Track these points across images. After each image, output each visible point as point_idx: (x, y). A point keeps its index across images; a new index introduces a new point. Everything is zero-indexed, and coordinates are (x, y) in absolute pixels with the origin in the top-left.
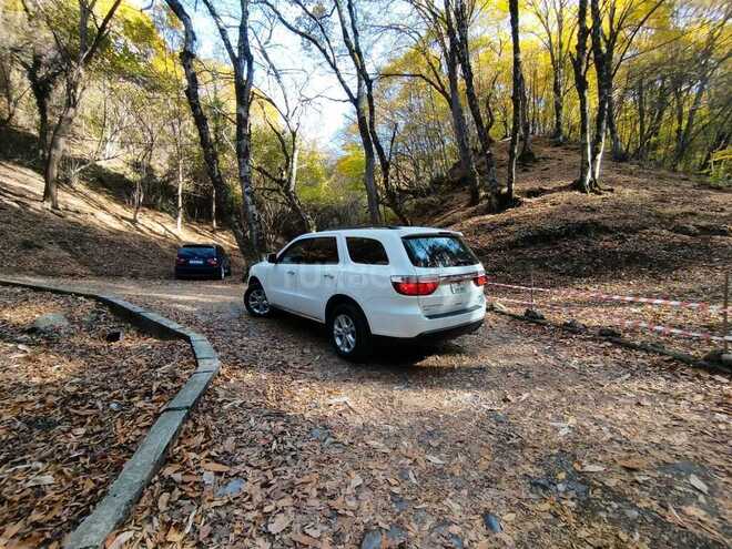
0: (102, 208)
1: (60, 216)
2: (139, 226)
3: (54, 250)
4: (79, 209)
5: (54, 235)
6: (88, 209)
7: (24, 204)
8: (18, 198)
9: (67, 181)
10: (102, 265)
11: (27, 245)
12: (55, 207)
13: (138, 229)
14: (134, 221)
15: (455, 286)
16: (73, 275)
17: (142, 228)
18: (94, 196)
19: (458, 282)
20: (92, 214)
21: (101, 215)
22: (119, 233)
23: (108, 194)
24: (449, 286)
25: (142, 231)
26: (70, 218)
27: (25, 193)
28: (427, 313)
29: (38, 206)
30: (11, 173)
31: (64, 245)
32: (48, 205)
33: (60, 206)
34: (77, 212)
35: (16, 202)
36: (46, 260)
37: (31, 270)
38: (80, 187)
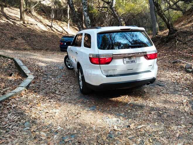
0: (41, 22)
1: (25, 26)
2: (53, 28)
3: (20, 40)
4: (32, 23)
5: (21, 34)
6: (35, 22)
7: (14, 22)
8: (13, 21)
9: (30, 12)
10: (36, 45)
11: (12, 38)
12: (24, 23)
13: (52, 30)
14: (51, 27)
15: (127, 59)
16: (25, 49)
17: (54, 29)
18: (39, 17)
19: (130, 58)
20: (36, 25)
21: (39, 24)
22: (45, 32)
23: (44, 15)
24: (122, 60)
25: (53, 31)
26: (28, 27)
27: (15, 18)
28: (106, 74)
29: (18, 23)
30: (13, 11)
31: (23, 38)
32: (22, 22)
33: (26, 22)
34: (31, 24)
35: (12, 22)
36: (17, 44)
37: (12, 47)
38: (34, 13)
